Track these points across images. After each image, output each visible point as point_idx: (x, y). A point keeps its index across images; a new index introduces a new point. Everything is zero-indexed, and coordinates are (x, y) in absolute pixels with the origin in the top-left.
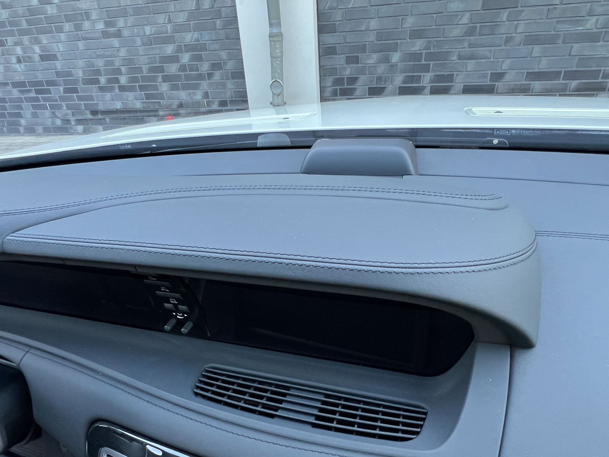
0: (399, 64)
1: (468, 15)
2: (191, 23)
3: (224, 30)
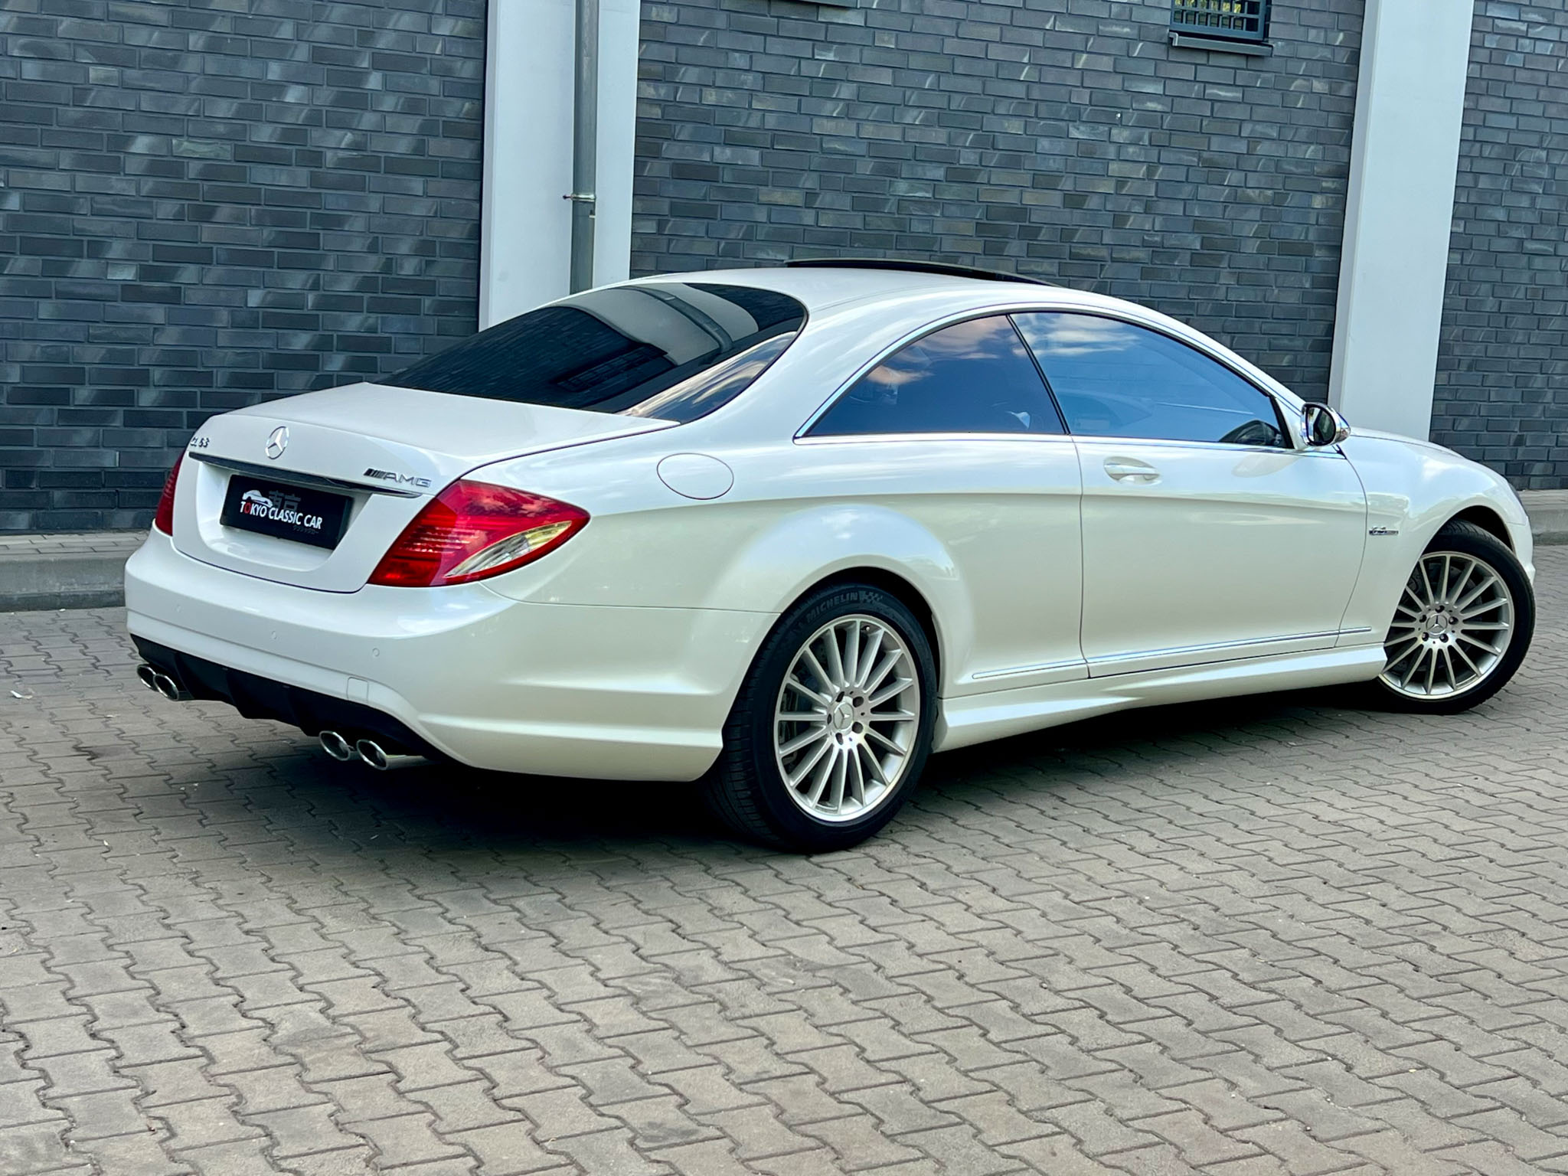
2: (366, 296)
3: (436, 318)
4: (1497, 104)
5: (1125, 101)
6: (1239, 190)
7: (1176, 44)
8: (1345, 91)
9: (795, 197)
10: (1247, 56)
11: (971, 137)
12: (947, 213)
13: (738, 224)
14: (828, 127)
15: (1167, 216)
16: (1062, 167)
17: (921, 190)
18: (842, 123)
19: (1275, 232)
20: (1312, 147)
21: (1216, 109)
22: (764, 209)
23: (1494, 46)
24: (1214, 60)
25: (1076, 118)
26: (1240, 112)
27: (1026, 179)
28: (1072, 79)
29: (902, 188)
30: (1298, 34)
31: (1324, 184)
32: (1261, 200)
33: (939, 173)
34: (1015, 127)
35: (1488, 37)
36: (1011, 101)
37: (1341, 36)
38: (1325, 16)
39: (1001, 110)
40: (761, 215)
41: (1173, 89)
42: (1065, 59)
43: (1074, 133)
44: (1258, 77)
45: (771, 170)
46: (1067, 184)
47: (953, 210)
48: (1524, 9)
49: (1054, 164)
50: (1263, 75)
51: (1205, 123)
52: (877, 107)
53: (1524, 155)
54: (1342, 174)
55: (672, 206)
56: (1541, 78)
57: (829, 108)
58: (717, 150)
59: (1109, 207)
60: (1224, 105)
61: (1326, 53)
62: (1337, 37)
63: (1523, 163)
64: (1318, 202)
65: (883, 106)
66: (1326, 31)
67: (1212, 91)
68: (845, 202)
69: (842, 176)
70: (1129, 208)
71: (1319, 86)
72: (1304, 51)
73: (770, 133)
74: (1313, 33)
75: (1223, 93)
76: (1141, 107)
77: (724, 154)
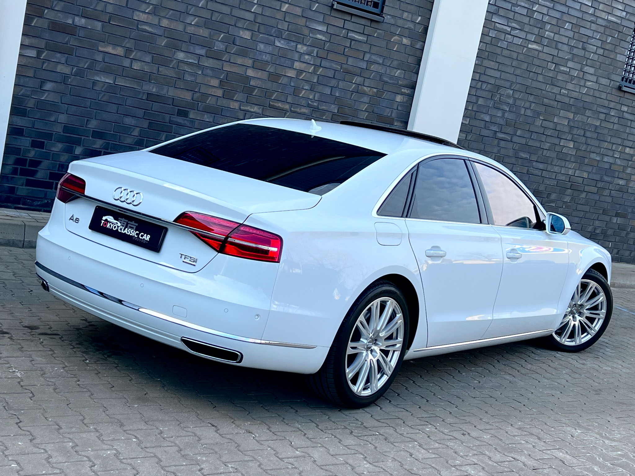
4: (492, 64)
5: (306, 31)
6: (360, 86)
7: (335, 7)
8: (418, 46)
9: (120, 51)
10: (372, 21)
11: (222, 36)
12: (204, 73)
13: (86, 60)
14: (143, 17)
15: (322, 94)
16: (269, 60)
17: (191, 58)
18: (150, 17)
19: (376, 110)
20: (399, 71)
21: (352, 43)
22: (101, 55)
23: (494, 36)
24: (354, 19)
25: (279, 36)
26: (365, 48)
27: (249, 62)
28: (279, 16)
29: (181, 56)
30: (398, 13)
31: (403, 90)
32: (371, 93)
33: (202, 52)
34: (247, 35)
35: (491, 31)
36: (246, 21)
37: (420, 18)
38: (412, 7)
39: (240, 25)
40: (99, 58)
41: (332, 30)
43: (277, 44)
44: (376, 32)
45: (107, 34)
46: (271, 68)
47: (209, 72)
48: (510, 20)
49: (266, 58)
50: (378, 31)
51: (346, 50)
52: (171, 12)
53: (501, 91)
54: (413, 87)
55: (47, 44)
56: (515, 55)
57: (143, 7)
58: (77, 19)
59: (292, 84)
60: (357, 42)
61: (411, 26)
62: (418, 18)
63: (501, 95)
64: (399, 98)
65: (174, 12)
66: (412, 15)
67: (351, 34)
68: (148, 59)
69: (148, 44)
70: (303, 86)
71: (405, 41)
72: (400, 22)
73: (109, 15)
74: (405, 15)
75: (357, 37)
76: (314, 36)
77: (81, 21)
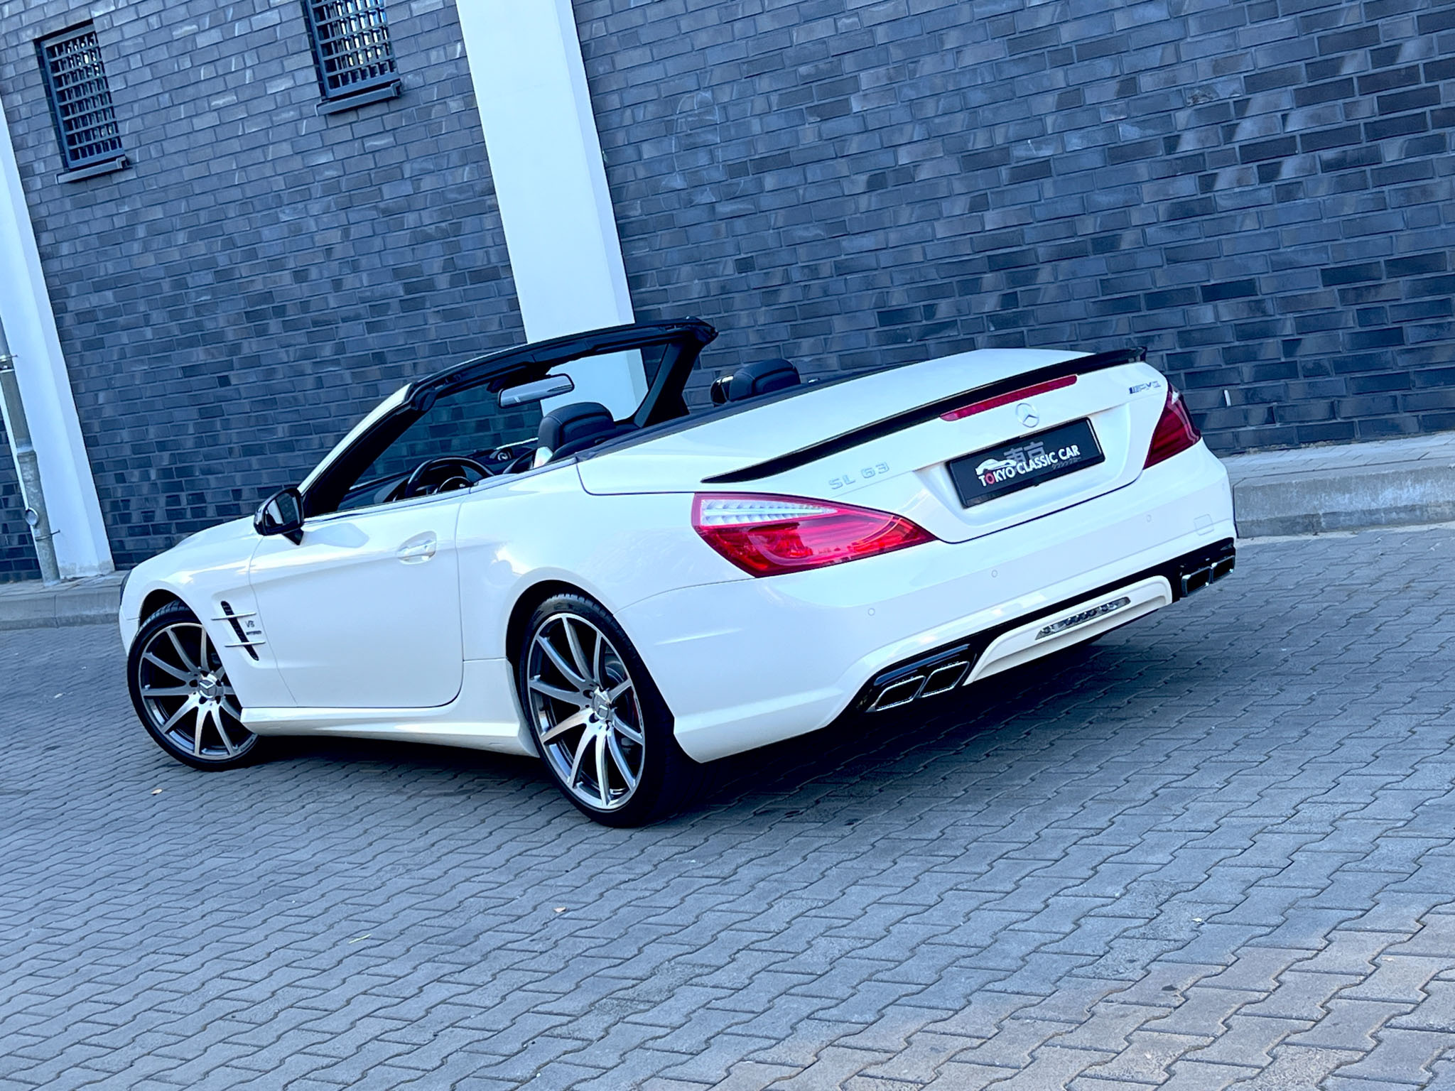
0: (158, 482)
1: (191, 424)
5: (308, 176)
16: (282, 249)
17: (202, 295)
18: (146, 257)
19: (459, 263)
20: (467, 168)
21: (377, 160)
25: (281, 203)
26: (397, 156)
28: (268, 171)
29: (192, 296)
30: (420, 61)
32: (440, 235)
36: (235, 204)
37: (459, 47)
38: (439, 34)
41: (341, 152)
42: (258, 155)
43: (284, 218)
47: (228, 305)
52: (161, 237)
54: (492, 189)
55: (82, 344)
57: (136, 247)
58: (91, 298)
59: (326, 274)
60: (382, 152)
61: (452, 70)
62: (455, 50)
66: (445, 49)
67: (369, 144)
70: (340, 271)
71: (453, 106)
72: (431, 76)
74: (434, 55)
75: (378, 143)
76: (322, 178)
